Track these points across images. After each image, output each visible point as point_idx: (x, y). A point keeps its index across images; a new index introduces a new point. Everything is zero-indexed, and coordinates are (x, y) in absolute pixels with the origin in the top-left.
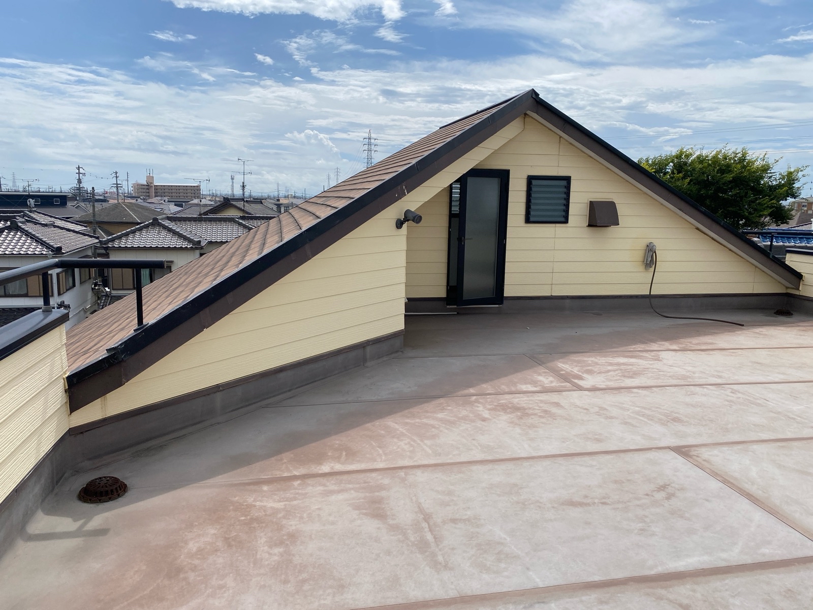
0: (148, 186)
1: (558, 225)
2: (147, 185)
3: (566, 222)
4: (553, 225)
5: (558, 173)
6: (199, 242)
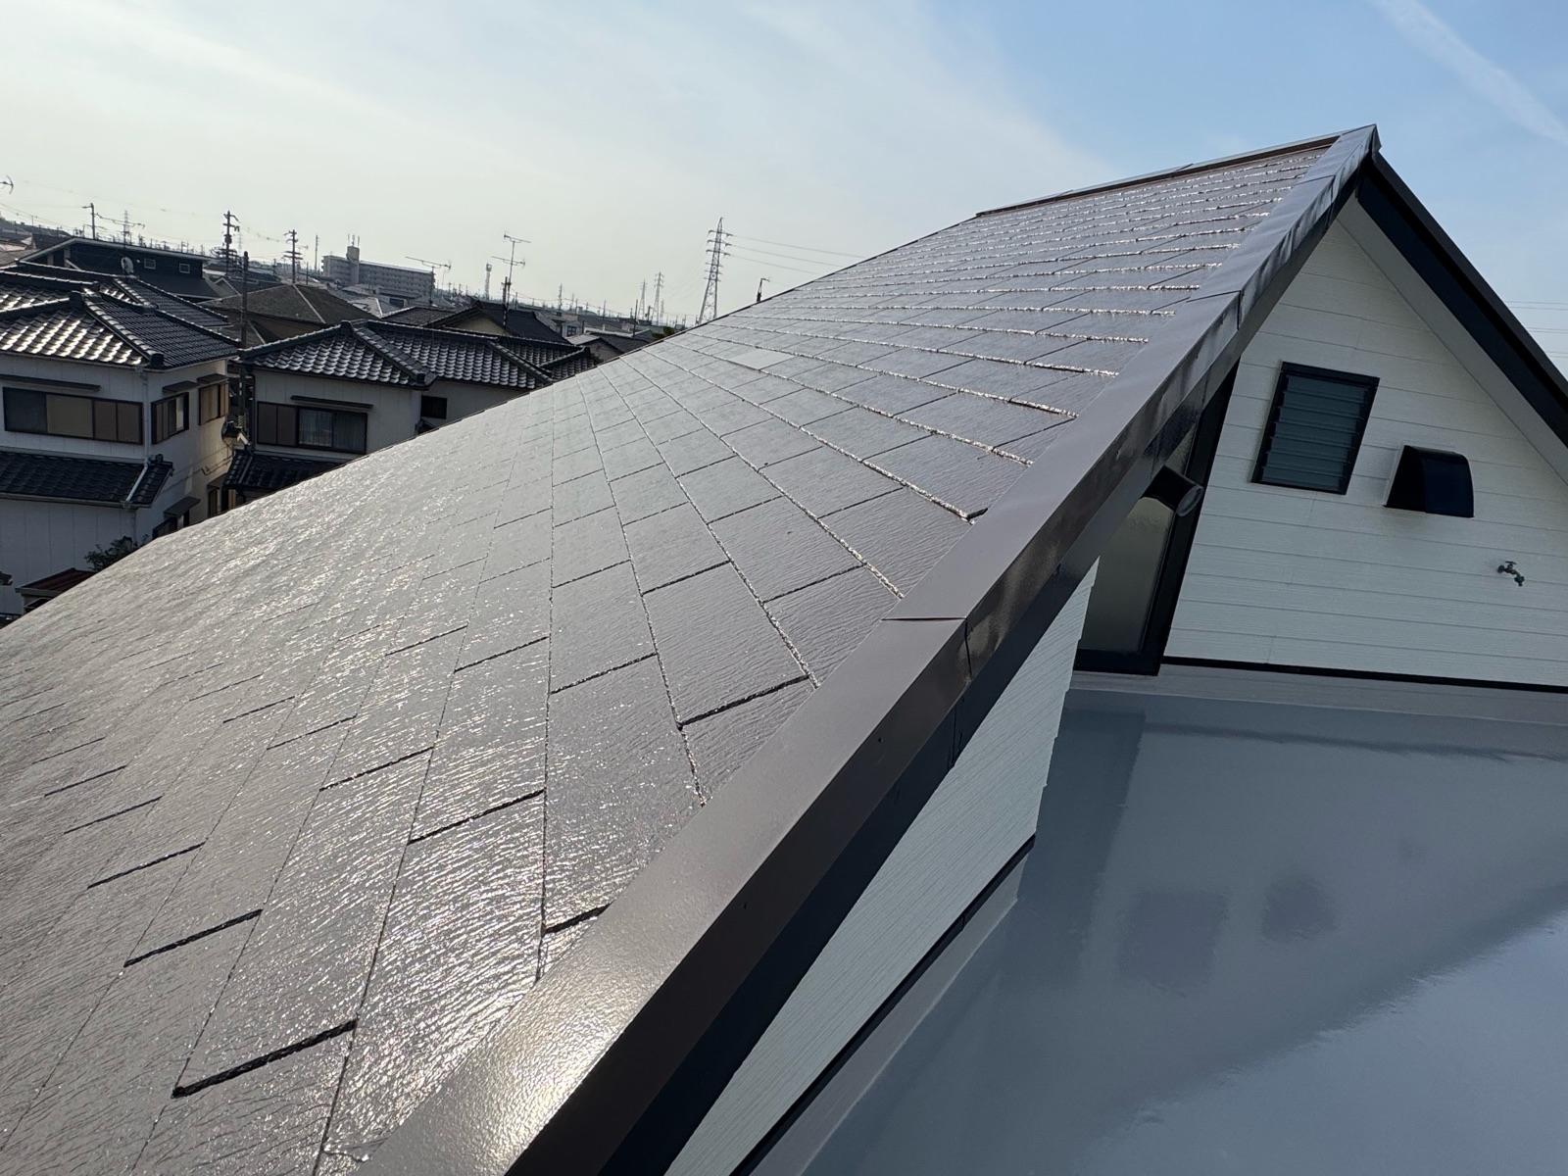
0: (350, 263)
1: (1320, 495)
2: (347, 262)
3: (1341, 488)
4: (1311, 495)
5: (1351, 365)
6: (421, 377)
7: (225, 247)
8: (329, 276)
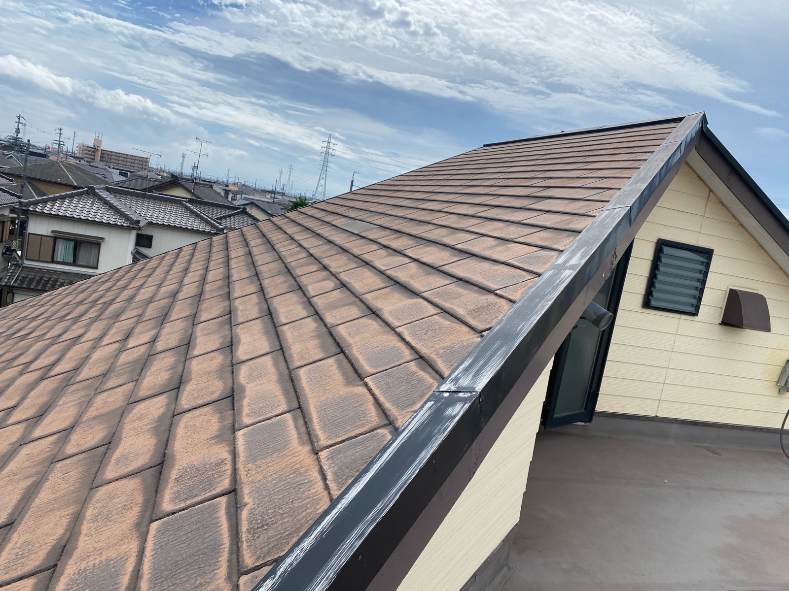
0: (95, 149)
1: (683, 317)
2: (93, 148)
3: (695, 314)
4: (677, 316)
5: (697, 242)
6: (138, 222)
7: (15, 136)
8: (81, 156)
